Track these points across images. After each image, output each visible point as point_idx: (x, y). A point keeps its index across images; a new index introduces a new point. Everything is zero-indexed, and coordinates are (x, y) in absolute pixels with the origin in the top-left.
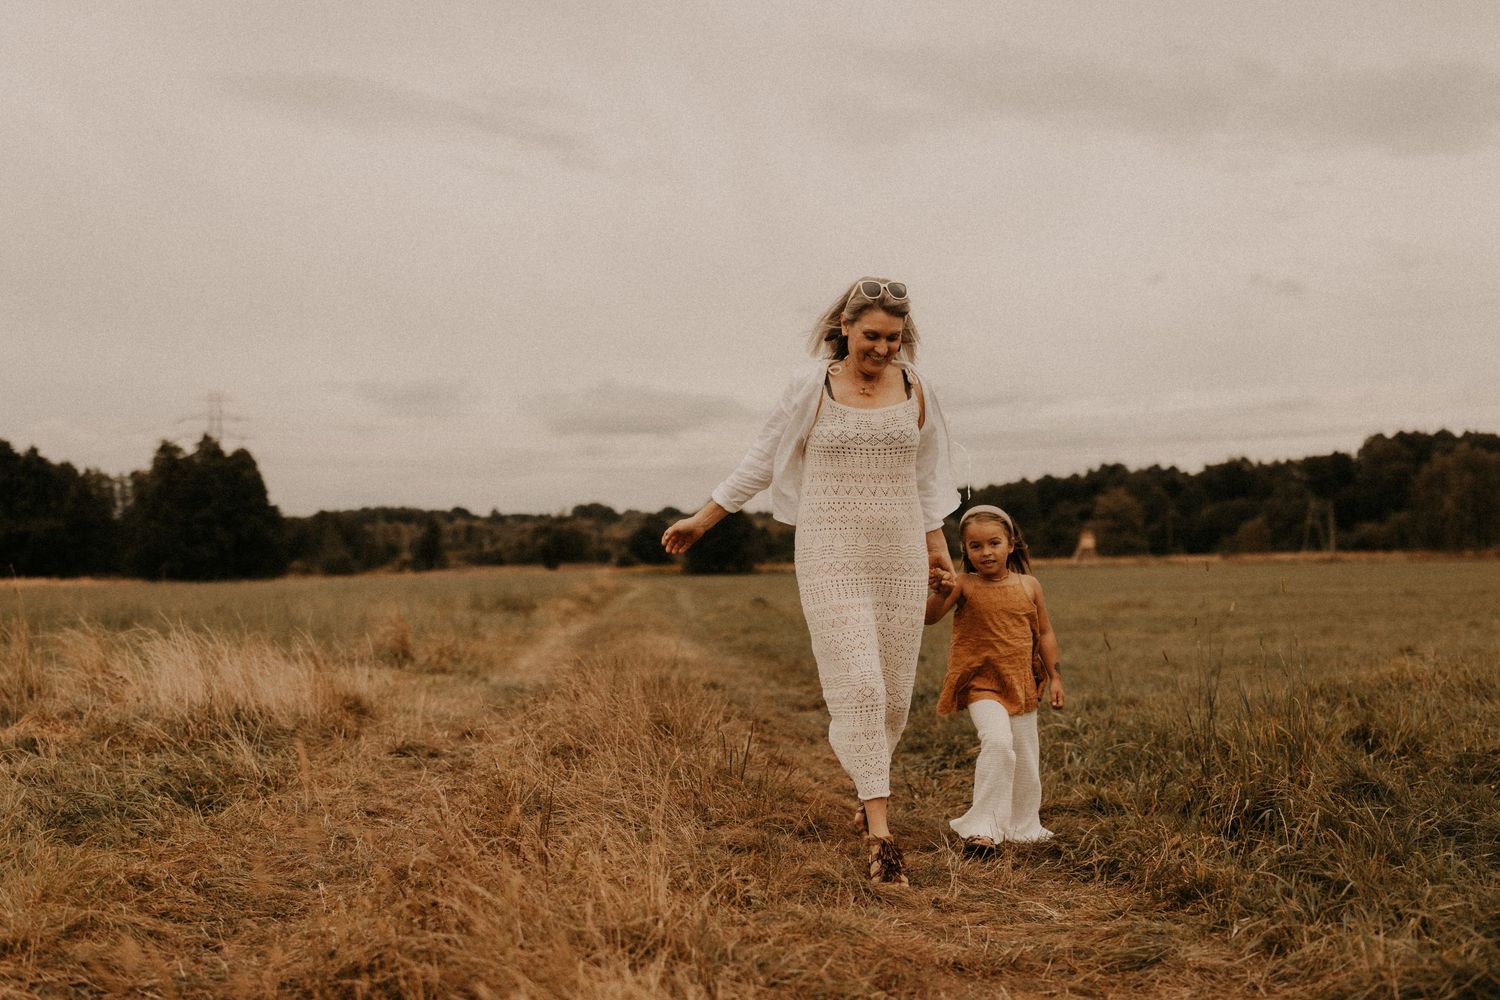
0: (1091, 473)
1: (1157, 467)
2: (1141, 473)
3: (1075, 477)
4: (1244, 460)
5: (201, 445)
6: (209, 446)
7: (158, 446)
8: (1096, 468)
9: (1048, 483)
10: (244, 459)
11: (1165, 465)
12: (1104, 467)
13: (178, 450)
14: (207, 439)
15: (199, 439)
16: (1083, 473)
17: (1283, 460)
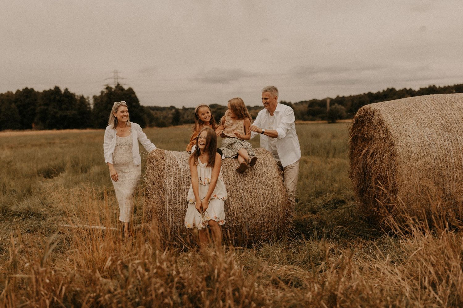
0: (384, 91)
2: (400, 91)
3: (379, 92)
4: (434, 86)
7: (105, 87)
8: (385, 89)
9: (370, 94)
10: (131, 91)
11: (408, 88)
12: (388, 89)
13: (111, 88)
14: (118, 84)
16: (381, 91)
17: (447, 86)
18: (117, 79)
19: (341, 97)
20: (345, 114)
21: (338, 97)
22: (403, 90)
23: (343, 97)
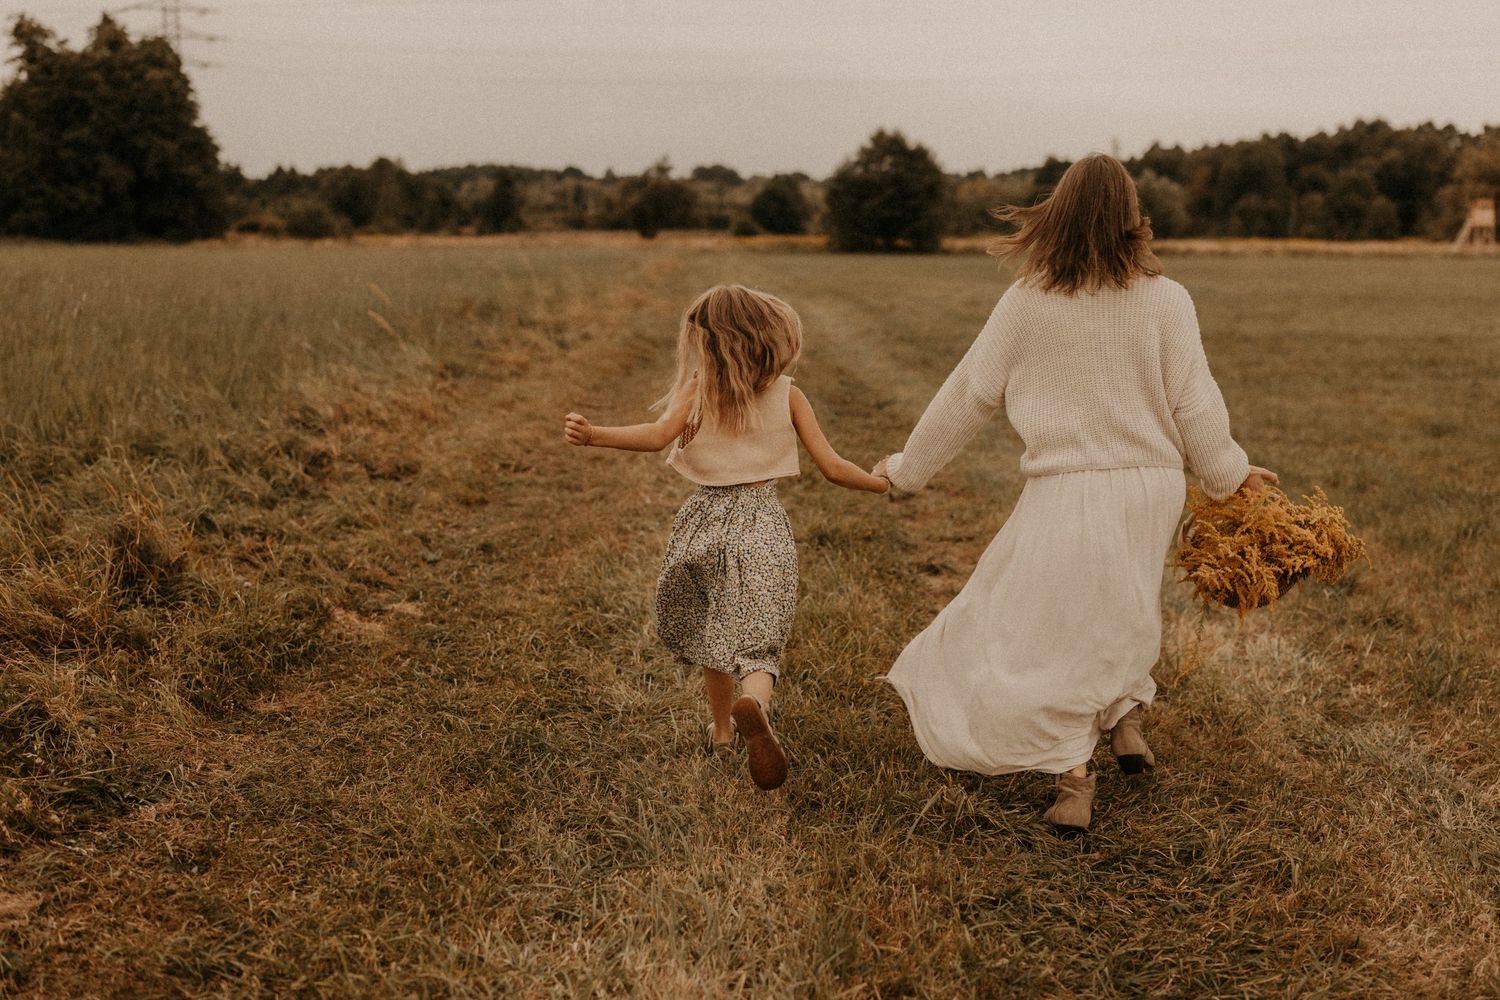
0: (1342, 131)
1: (1430, 125)
3: (1322, 135)
5: (99, 28)
6: (109, 34)
7: (11, 25)
8: (1349, 125)
9: (1286, 142)
10: (159, 55)
12: (1359, 124)
13: (42, 32)
14: (107, 20)
15: (97, 20)
16: (1331, 130)
18: (177, 10)
19: (1168, 151)
20: (1182, 216)
21: (1155, 147)
22: (1420, 129)
23: (1178, 150)
